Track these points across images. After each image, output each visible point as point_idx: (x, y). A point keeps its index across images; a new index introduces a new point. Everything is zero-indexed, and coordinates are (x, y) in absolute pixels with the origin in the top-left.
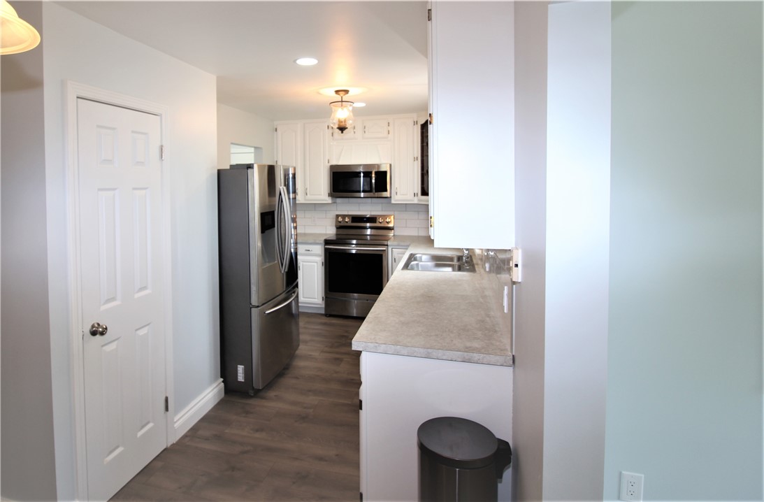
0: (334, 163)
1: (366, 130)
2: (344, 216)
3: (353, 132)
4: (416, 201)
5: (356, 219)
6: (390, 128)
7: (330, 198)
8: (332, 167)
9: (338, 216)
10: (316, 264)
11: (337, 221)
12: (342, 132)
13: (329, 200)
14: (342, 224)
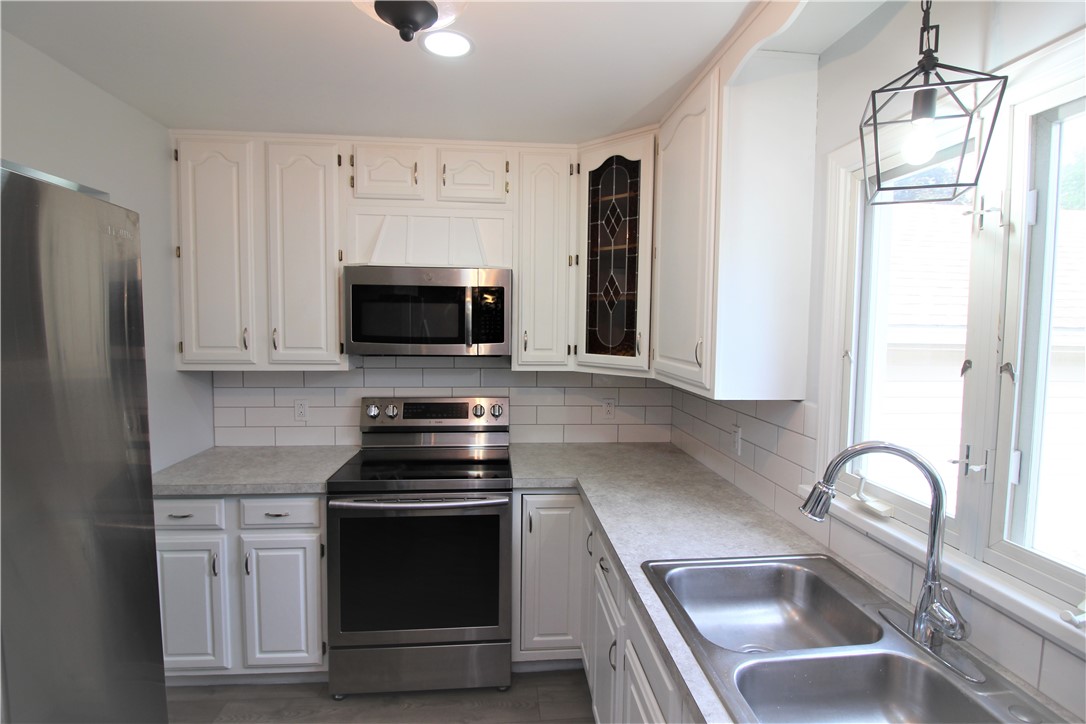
0: (356, 259)
1: (448, 176)
2: (382, 402)
3: (409, 179)
4: (571, 365)
5: (414, 409)
6: (511, 177)
7: (345, 356)
8: (349, 271)
9: (366, 402)
10: (300, 553)
11: (364, 414)
12: (406, 37)
13: (343, 364)
14: (377, 423)
